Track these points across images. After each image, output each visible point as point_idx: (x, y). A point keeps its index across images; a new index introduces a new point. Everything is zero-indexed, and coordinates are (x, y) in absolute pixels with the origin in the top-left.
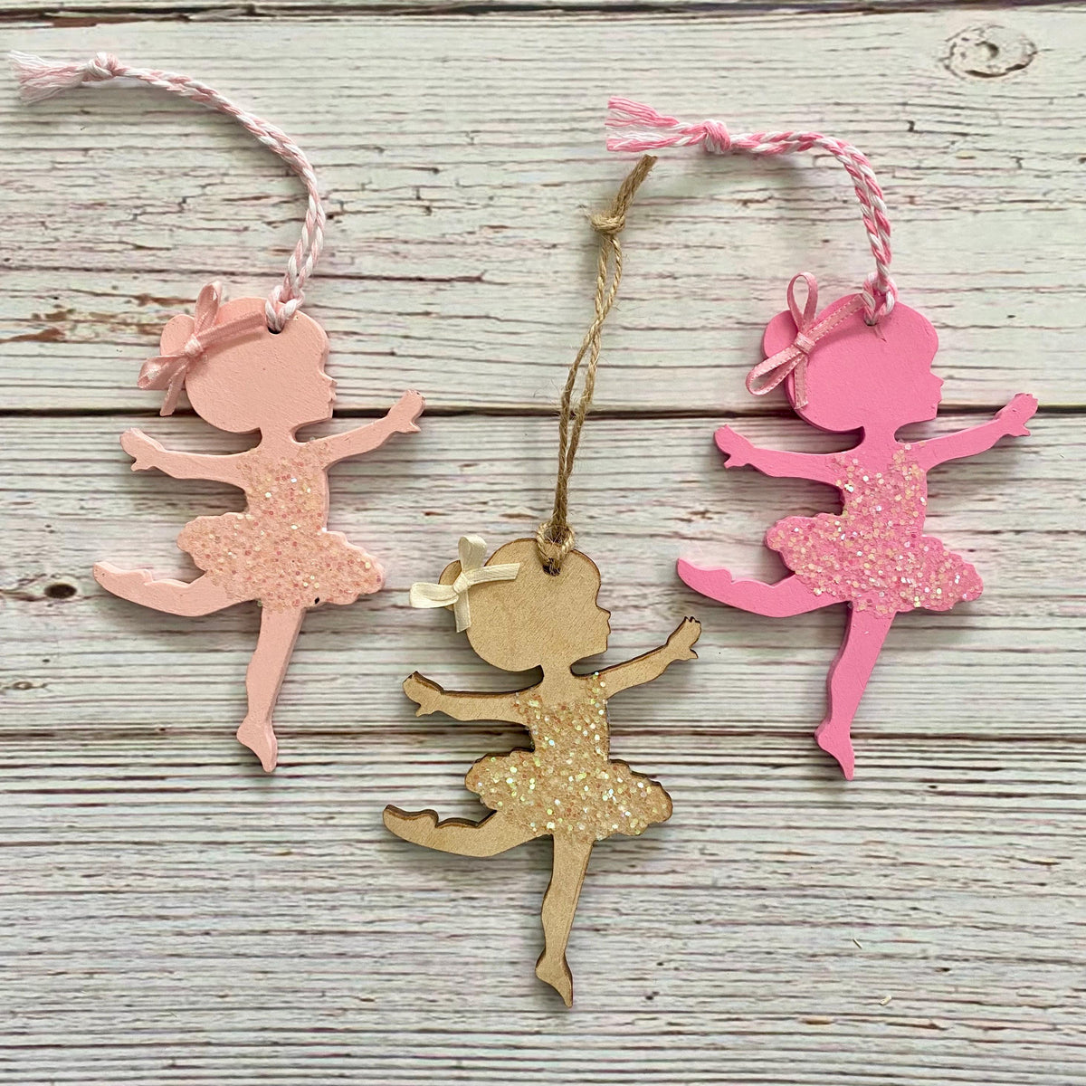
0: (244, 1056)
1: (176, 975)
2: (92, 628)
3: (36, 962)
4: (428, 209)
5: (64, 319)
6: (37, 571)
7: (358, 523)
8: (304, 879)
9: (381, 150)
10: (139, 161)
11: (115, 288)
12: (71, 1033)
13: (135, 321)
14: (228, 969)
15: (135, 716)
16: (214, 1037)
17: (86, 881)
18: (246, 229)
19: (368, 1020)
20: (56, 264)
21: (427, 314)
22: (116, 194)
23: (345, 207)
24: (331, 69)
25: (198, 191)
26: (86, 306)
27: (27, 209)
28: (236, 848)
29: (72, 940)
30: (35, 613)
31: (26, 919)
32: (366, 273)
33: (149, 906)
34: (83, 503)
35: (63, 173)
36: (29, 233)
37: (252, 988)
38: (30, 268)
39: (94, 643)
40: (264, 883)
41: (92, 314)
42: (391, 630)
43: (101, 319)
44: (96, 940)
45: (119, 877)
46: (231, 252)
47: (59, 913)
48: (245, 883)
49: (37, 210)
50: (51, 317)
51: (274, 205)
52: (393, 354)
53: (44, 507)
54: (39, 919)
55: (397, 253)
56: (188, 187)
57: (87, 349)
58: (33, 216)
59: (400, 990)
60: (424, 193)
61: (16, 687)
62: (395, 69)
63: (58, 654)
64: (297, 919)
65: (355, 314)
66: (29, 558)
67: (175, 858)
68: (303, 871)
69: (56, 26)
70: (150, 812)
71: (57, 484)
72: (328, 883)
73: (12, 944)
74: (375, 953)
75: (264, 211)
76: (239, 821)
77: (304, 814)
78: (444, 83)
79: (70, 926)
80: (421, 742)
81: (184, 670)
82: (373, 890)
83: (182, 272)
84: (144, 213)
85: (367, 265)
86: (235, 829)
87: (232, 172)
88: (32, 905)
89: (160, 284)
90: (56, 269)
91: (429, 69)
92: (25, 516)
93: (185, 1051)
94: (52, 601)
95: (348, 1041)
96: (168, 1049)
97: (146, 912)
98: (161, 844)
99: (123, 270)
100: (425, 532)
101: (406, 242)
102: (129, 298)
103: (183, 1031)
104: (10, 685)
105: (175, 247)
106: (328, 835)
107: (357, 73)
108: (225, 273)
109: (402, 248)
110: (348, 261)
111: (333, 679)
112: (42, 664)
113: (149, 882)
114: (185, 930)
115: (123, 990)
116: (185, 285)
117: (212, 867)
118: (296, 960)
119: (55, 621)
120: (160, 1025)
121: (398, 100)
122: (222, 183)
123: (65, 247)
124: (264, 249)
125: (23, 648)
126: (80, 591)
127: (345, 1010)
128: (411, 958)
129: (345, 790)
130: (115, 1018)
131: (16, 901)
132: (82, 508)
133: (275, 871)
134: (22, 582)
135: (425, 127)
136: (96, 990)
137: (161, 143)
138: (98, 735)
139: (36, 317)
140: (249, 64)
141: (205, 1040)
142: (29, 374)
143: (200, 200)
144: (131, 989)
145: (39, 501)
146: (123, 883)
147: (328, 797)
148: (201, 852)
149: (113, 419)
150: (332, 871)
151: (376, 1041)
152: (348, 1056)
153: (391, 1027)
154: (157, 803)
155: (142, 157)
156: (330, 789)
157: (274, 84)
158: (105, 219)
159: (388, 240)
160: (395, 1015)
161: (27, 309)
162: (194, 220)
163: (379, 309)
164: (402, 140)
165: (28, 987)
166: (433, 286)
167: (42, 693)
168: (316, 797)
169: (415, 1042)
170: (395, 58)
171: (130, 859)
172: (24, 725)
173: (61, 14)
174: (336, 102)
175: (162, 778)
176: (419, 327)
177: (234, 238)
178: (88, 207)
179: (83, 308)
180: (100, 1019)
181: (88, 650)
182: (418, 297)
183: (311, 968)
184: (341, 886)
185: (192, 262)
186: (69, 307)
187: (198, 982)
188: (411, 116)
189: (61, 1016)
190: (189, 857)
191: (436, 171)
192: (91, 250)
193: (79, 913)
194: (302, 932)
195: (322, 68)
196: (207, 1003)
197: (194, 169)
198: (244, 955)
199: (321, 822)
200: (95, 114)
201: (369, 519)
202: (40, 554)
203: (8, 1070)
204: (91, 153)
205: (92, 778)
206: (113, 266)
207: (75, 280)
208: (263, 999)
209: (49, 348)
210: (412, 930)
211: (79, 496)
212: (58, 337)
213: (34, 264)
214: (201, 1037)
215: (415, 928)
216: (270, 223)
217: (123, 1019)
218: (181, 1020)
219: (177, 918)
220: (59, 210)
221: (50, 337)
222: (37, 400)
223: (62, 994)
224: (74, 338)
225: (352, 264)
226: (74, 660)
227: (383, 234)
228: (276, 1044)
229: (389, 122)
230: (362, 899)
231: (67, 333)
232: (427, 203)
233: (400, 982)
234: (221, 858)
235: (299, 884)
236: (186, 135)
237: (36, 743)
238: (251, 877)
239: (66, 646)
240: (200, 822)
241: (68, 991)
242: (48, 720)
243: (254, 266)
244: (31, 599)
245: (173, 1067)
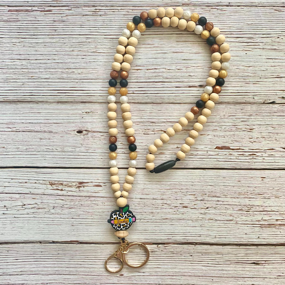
0: (40, 32)
1: (55, 50)
2: (73, 124)
3: (84, 54)
4: (5, 206)
5: (78, 186)
6: (84, 136)
7: (19, 145)
8: (28, 71)
9: (15, 217)
10: (62, 216)
11: (67, 192)
12: (77, 38)
13: (63, 186)
14: (44, 52)
15: (64, 106)
16: (47, 37)
17: (74, 71)
18: (41, 203)
19: (14, 40)
20: (79, 197)
21: (5, 187)
22: (67, 210)
23: (22, 207)
24: (24, 232)
25: (50, 210)
26: (73, 189)
27: (85, 208)
28: (42, 78)
29: (77, 58)
30: (85, 128)
31: (86, 63)
32: (17, 194)
33: (61, 65)
34: (75, 150)
35: (77, 214)
36: (84, 203)
37: (39, 47)
38: (85, 196)
39: (73, 121)
40: (36, 70)
41: (72, 187)
42: (11, 123)
43: (70, 186)
44: (72, 58)
45: (67, 72)
46: (44, 199)
47: (80, 64)
48: (41, 70)
49: (83, 208)
50: (81, 187)
51: (36, 207)
52: (12, 179)
53: (83, 149)
54: (84, 63)
55: (11, 198)
56: (53, 211)
57: (73, 180)
58: (83, 206)
59: (7, 47)
60: (6, 209)
61: (89, 112)
62: (12, 232)
63: (80, 119)
64: (30, 63)
65: (20, 187)
66: (86, 139)
67: (55, 76)
68: (29, 73)
69: (78, 241)
70: (60, 86)
71: (80, 154)
72: (23, 70)
73: (90, 58)
74: (13, 55)
75: (38, 206)
76: (42, 84)
77: (29, 85)
78: (2, 230)
79: (77, 61)
80: (4, 100)
81: (54, 115)
82: (14, 69)
83: (54, 195)
84: (61, 206)
85: (17, 196)
86: (43, 82)
87: (44, 214)
88: (85, 66)
89: (58, 193)
90: (79, 196)
91: (5, 232)
92: (87, 147)
93: (53, 34)
94: (81, 130)
95: (18, 36)
96: (57, 34)
97: (61, 64)
98: (58, 79)
99: (66, 196)
100: (5, 144)
101: (9, 200)
102: (65, 190)
103: (54, 38)
104: (90, 113)
105: (55, 200)
106: (23, 80)
107: (20, 231)
108: (45, 195)
109: (10, 199)
110: (21, 197)
111: (23, 113)
112: (83, 117)
113: (61, 71)
114: (53, 60)
115: (66, 47)
116: (53, 193)
117: (47, 74)
118: (30, 54)
119: (80, 126)
120: (59, 39)
121: (12, 226)
122: (46, 212)
123: (77, 200)
124: (38, 199)
125: (87, 120)
126: (76, 132)
127: (19, 43)
128: (5, 54)
129: (20, 90)
130: (68, 41)
131: (89, 67)
132: (75, 149)
133: (34, 73)
134: (87, 134)
135: (6, 222)
136: (72, 47)
137: (58, 219)
138: (72, 102)
139: (84, 187)
140: (40, 233)
141: (49, 36)
142: (86, 176)
143: (50, 209)
144: (64, 47)
145: (84, 150)
146: (66, 70)
147: (24, 89)
148: (50, 77)
149: (69, 167)
150: (23, 73)
151: (12, 36)
152: (18, 32)
153: (9, 39)
154: (59, 87)
155: (62, 217)
156: (23, 90)
157: (36, 229)
158: (69, 205)
159: (13, 201)
160: (8, 41)
161: (86, 189)
162: (52, 205)
163: (15, 188)
164: (10, 219)
165: (86, 48)
166: (4, 192)
167: (83, 111)
168: (26, 89)
169: (4, 35)
170: (12, 234)
171: (65, 76)
172: (87, 105)
173: (77, 243)
174: (23, 226)
175: (58, 93)
176: (7, 184)
177: (43, 201)
178: (72, 208)
179: (74, 189)
180: (71, 41)
181: (74, 120)
182: (7, 190)
183: (26, 52)
184: (21, 70)
185: (52, 197)
186: (77, 189)
187: (50, 49)
188: (9, 223)
189: (79, 42)
190: (52, 76)
191: (3, 214)
192: (72, 200)
193: (76, 64)
194: (29, 60)
195: (27, 232)
196: (48, 44)
197: (51, 214)
198: (41, 55)
199: (25, 83)
200: (70, 225)
201: (16, 146)
202: (84, 140)
203: (90, 30)
204: (72, 218)
205: (73, 93)
206: (68, 197)
207: (75, 194)
208: (37, 45)
209: (81, 181)
210: (5, 60)
211: (76, 151)
212: (79, 183)
213: (84, 197)
214: (50, 37)
215: (4, 60)
216: (37, 204)
217: (66, 41)
218: (54, 40)
219: (55, 63)
220: (78, 207)
221: (81, 183)
222: (84, 170)
223: (79, 46)
224: (76, 183)
225: (20, 196)
226: (77, 118)
227: (14, 202)
228: (34, 35)
229: (13, 222)
230: (16, 67)
231: (77, 184)
232: (5, 207)
233: (7, 49)
234: (46, 76)
235: (29, 70)
236: (53, 221)
237: (85, 101)
238: (39, 72)
239: (78, 121)
240: (50, 84)
241: (78, 47)
242: (82, 105)
243: (40, 196)
244: (86, 130)
245: (55, 30)
